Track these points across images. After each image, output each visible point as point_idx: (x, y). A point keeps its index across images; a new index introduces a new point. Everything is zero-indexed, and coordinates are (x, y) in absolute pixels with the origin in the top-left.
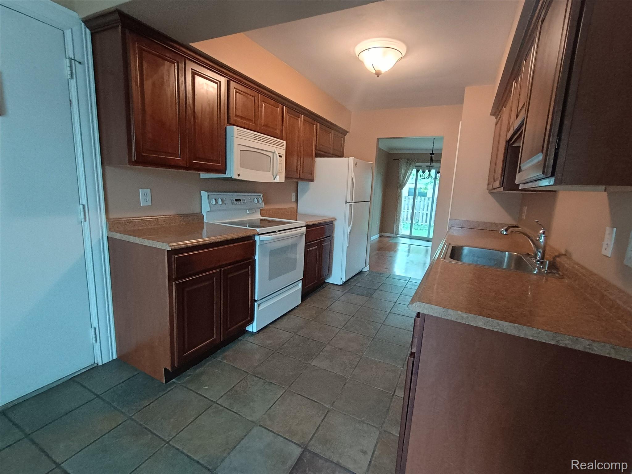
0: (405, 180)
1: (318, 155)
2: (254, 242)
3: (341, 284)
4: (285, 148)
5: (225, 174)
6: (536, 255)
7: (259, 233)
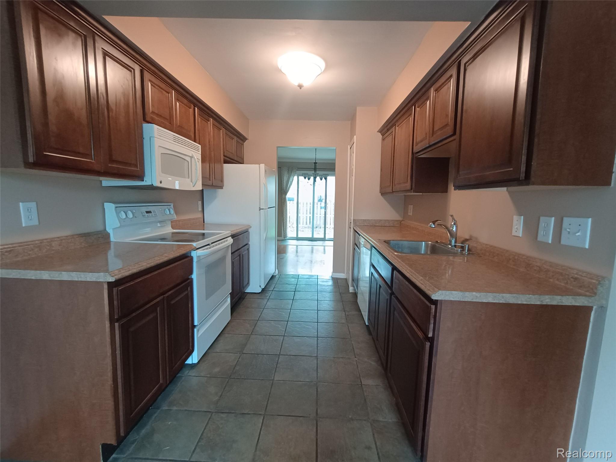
0: (288, 186)
1: (226, 162)
2: (192, 258)
3: (260, 292)
4: (200, 153)
5: (143, 181)
6: (451, 241)
7: (197, 248)
